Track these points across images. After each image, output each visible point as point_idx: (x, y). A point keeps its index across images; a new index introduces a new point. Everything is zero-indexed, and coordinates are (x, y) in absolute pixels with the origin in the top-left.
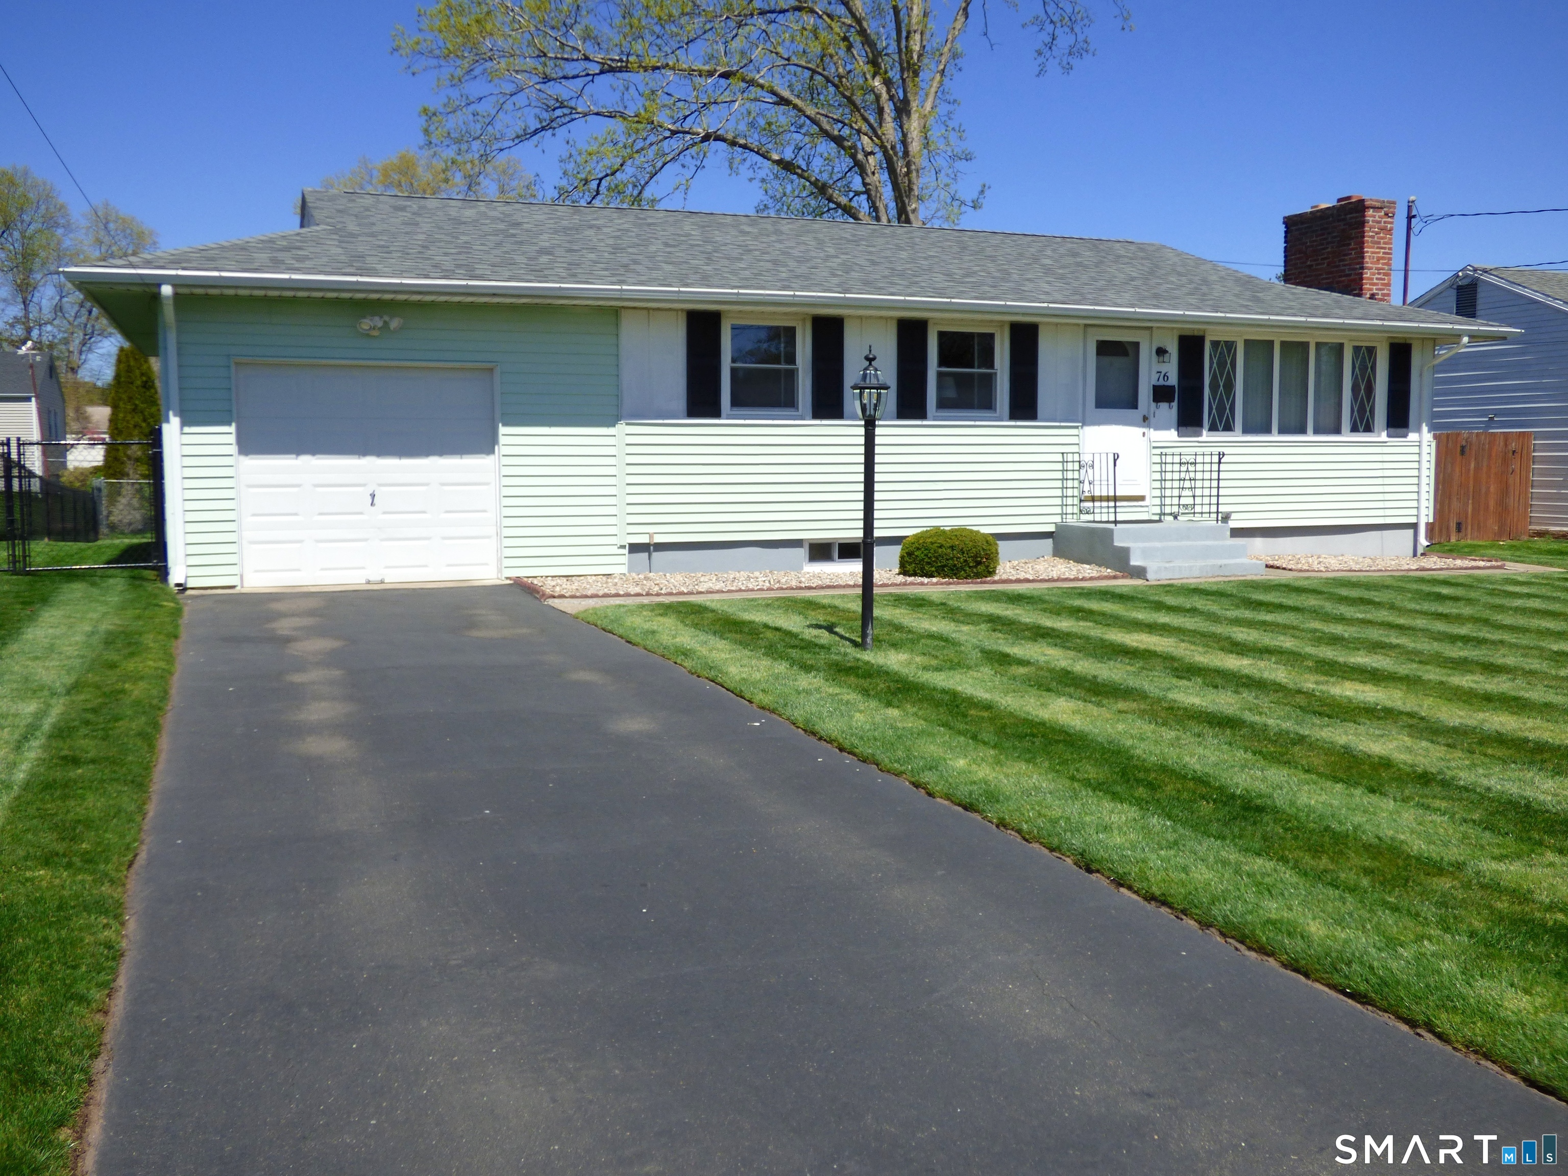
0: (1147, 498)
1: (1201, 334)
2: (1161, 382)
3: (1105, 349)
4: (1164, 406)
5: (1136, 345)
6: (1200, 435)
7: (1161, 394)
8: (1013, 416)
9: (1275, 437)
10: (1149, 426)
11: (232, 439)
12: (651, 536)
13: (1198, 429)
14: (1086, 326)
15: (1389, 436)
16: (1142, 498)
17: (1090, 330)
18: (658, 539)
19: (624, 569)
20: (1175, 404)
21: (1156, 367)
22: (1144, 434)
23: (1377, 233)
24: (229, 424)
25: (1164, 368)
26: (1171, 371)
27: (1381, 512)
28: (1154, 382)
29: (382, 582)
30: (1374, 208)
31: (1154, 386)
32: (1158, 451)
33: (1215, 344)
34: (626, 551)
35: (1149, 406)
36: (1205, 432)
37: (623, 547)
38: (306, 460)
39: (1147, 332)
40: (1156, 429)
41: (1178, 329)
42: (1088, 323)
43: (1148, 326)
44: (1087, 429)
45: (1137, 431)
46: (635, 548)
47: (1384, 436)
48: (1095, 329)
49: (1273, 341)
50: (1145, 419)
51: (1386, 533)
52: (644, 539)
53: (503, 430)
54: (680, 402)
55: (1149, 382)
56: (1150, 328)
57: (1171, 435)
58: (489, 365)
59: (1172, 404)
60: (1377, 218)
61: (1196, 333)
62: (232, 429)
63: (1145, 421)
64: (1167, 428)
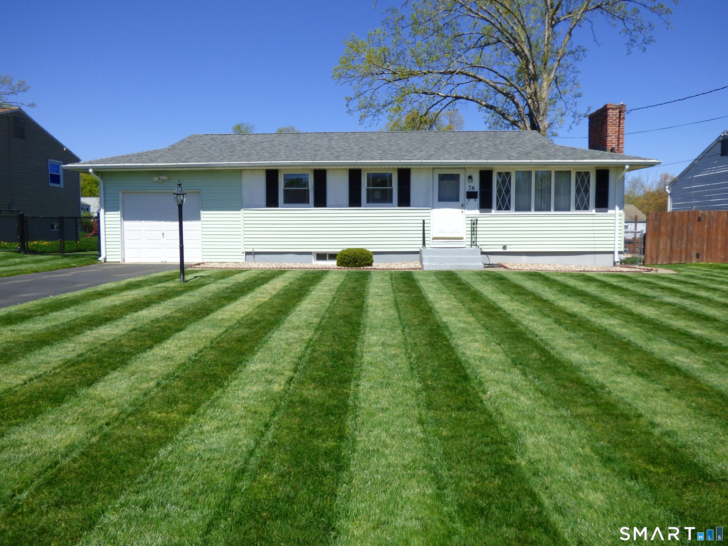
0: (465, 238)
1: (491, 169)
2: (471, 190)
3: (442, 177)
4: (472, 200)
5: (458, 175)
6: (491, 212)
7: (471, 195)
8: (399, 205)
9: (533, 212)
10: (465, 209)
11: (119, 216)
12: (253, 249)
13: (490, 209)
14: (433, 168)
15: (596, 211)
16: (462, 238)
17: (435, 170)
18: (256, 250)
19: (244, 261)
20: (478, 200)
21: (468, 185)
22: (462, 212)
23: (615, 120)
24: (118, 211)
25: (472, 184)
26: (476, 185)
27: (593, 246)
28: (467, 190)
29: (166, 262)
30: (613, 109)
31: (467, 192)
32: (470, 219)
33: (500, 174)
34: (244, 254)
35: (464, 200)
36: (493, 211)
37: (243, 253)
38: (143, 223)
39: (463, 170)
40: (468, 209)
41: (479, 168)
42: (435, 167)
43: (464, 167)
44: (434, 210)
45: (460, 211)
46: (247, 253)
47: (594, 212)
48: (437, 170)
49: (531, 172)
50: (462, 205)
51: (597, 256)
52: (251, 250)
53: (202, 212)
54: (264, 202)
55: (465, 190)
56: (465, 168)
57: (476, 212)
58: (198, 191)
59: (477, 199)
60: (614, 113)
61: (488, 169)
62: (119, 213)
63: (463, 206)
64: (474, 209)
